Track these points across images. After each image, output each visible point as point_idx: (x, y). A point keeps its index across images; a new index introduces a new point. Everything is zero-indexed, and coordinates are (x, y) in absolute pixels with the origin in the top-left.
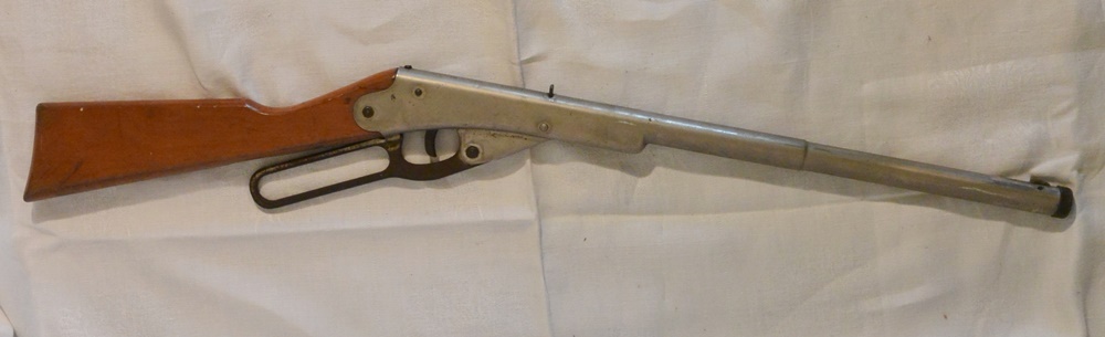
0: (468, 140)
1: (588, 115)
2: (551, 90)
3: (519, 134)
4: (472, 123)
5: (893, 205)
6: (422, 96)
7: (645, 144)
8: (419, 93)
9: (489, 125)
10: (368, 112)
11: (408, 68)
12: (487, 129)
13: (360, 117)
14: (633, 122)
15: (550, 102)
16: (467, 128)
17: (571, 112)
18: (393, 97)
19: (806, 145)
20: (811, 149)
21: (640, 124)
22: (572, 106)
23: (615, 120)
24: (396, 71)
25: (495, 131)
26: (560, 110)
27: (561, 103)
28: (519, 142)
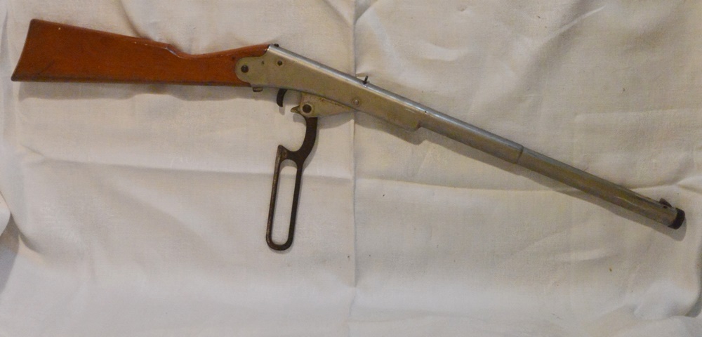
0: (305, 101)
1: (385, 100)
2: (366, 79)
3: (339, 103)
4: (311, 91)
5: (564, 196)
6: (282, 66)
7: (419, 126)
8: (280, 64)
9: (321, 94)
10: (245, 69)
11: (277, 46)
12: (320, 96)
13: (239, 70)
14: (413, 110)
15: (364, 87)
16: (307, 93)
17: (376, 97)
18: (263, 63)
19: (522, 149)
20: (525, 152)
21: (418, 113)
22: (377, 92)
23: (402, 107)
24: (267, 47)
25: (324, 98)
26: (369, 93)
27: (371, 90)
28: (338, 108)
